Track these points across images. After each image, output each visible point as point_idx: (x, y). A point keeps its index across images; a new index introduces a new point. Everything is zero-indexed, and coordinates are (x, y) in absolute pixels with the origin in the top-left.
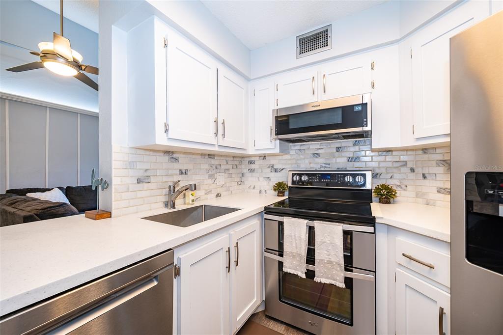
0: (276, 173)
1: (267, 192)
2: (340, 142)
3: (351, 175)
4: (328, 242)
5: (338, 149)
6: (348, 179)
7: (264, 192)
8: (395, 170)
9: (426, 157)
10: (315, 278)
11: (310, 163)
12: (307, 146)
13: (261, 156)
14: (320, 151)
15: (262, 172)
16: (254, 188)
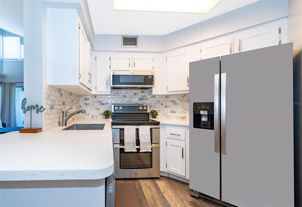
0: (102, 106)
1: (97, 117)
2: (135, 91)
3: (141, 106)
4: (145, 134)
5: (135, 94)
6: (141, 108)
7: (95, 117)
8: (156, 104)
9: (166, 99)
10: (140, 151)
11: (121, 101)
12: (120, 92)
13: (93, 96)
14: (126, 95)
15: (94, 105)
16: (88, 115)
